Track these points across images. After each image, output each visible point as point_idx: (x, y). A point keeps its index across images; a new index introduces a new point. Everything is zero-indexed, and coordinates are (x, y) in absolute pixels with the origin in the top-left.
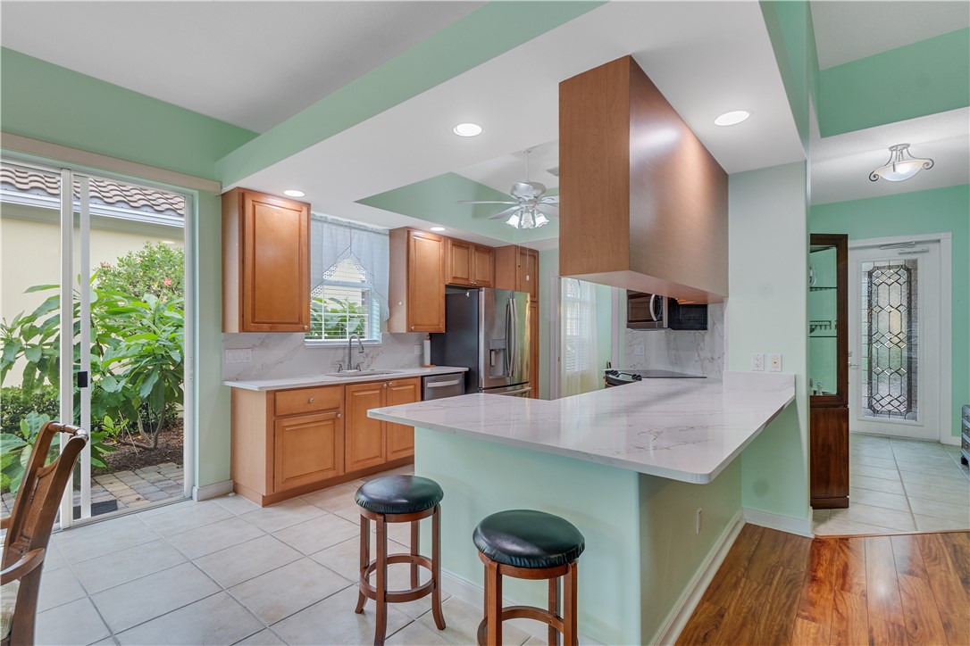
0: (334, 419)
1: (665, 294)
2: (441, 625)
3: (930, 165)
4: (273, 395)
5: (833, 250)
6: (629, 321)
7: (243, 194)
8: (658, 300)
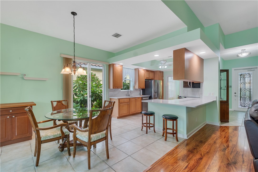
0: (128, 104)
1: (191, 82)
2: (155, 132)
3: (250, 54)
4: (119, 99)
5: (226, 72)
6: (184, 86)
7: (113, 65)
8: (190, 83)
